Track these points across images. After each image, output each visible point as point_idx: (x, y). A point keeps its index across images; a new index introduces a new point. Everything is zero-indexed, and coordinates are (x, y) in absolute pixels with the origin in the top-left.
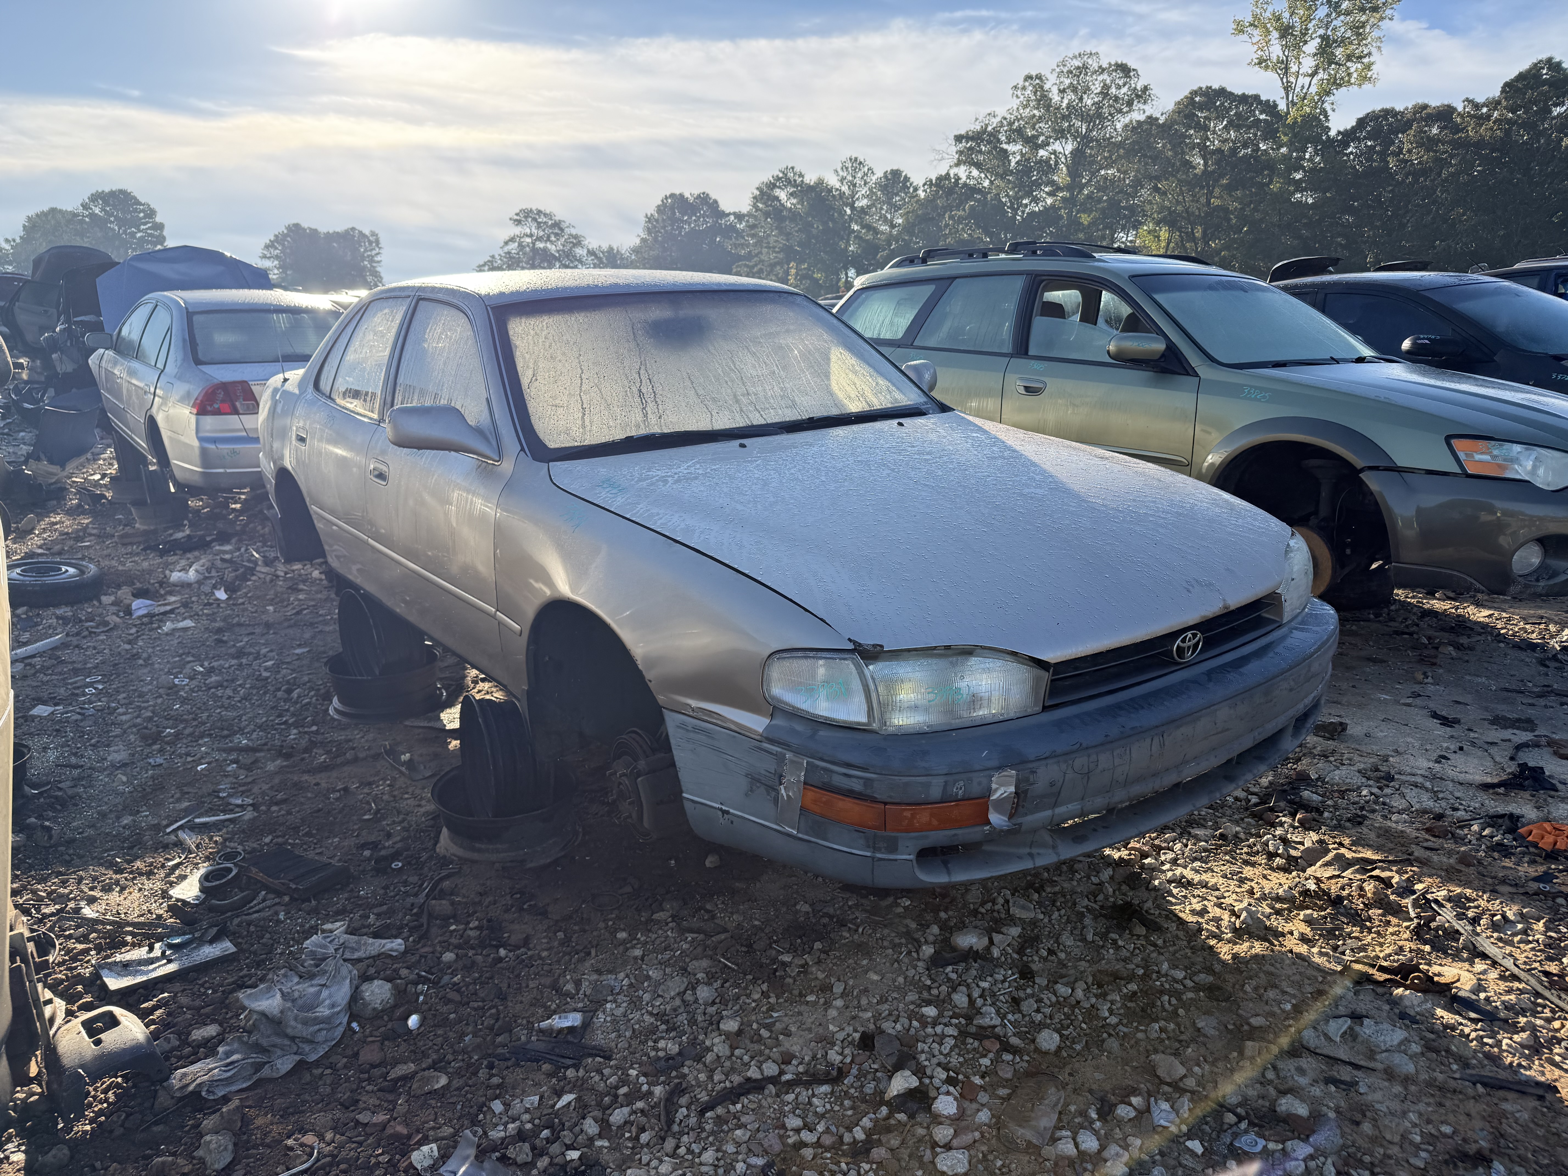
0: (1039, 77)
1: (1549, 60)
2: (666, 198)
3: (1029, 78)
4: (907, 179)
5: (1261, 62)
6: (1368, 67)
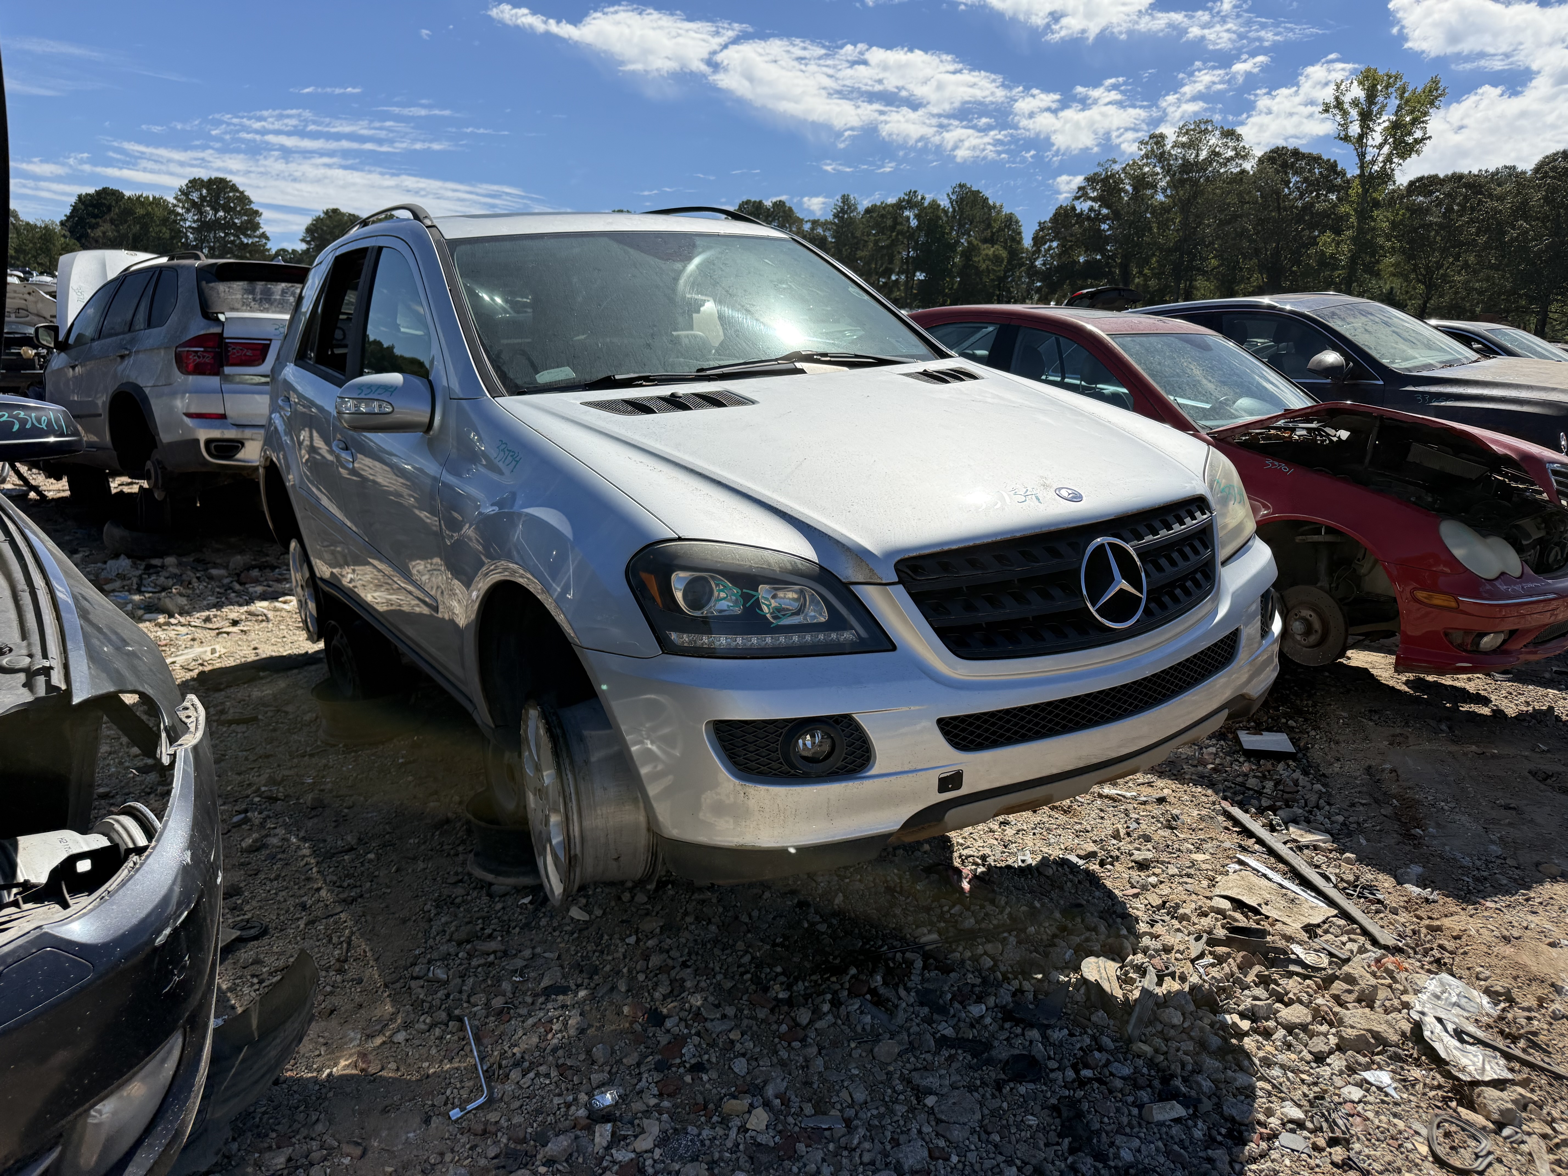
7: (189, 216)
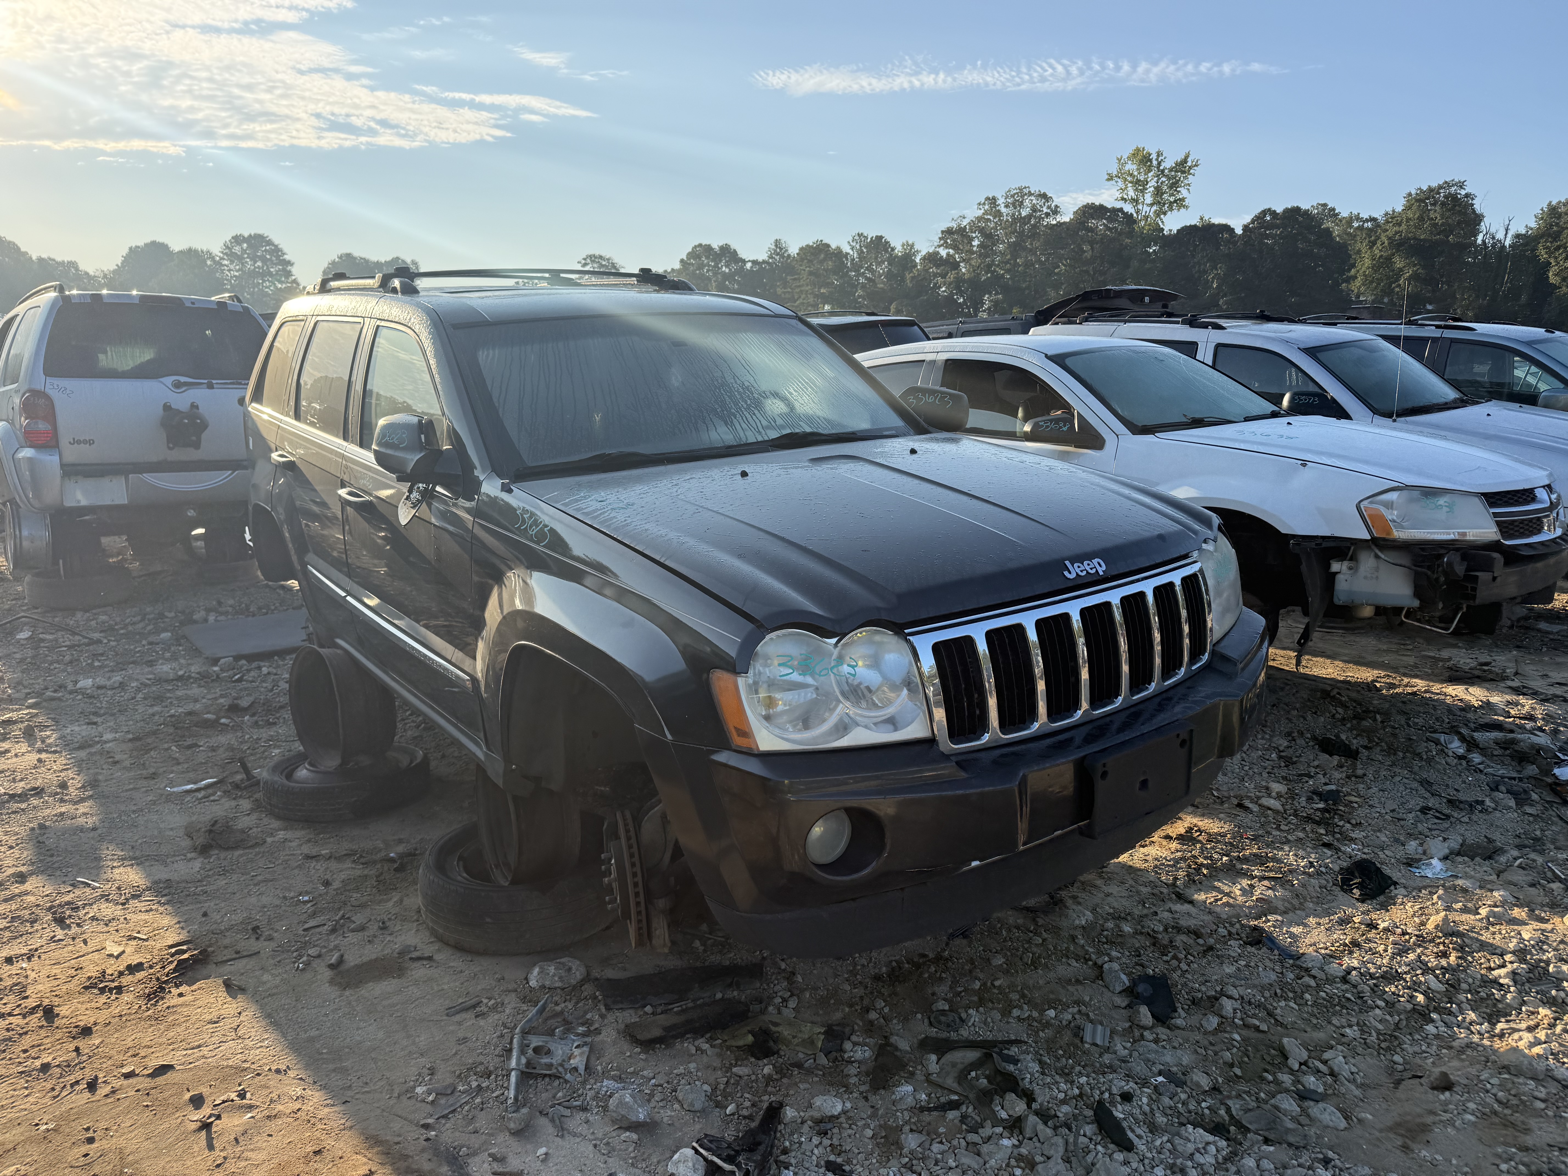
0: (994, 199)
1: (1269, 209)
2: (695, 247)
3: (988, 199)
4: (887, 242)
5: (1123, 199)
6: (1183, 200)
7: (232, 267)
